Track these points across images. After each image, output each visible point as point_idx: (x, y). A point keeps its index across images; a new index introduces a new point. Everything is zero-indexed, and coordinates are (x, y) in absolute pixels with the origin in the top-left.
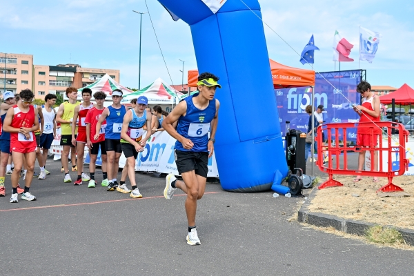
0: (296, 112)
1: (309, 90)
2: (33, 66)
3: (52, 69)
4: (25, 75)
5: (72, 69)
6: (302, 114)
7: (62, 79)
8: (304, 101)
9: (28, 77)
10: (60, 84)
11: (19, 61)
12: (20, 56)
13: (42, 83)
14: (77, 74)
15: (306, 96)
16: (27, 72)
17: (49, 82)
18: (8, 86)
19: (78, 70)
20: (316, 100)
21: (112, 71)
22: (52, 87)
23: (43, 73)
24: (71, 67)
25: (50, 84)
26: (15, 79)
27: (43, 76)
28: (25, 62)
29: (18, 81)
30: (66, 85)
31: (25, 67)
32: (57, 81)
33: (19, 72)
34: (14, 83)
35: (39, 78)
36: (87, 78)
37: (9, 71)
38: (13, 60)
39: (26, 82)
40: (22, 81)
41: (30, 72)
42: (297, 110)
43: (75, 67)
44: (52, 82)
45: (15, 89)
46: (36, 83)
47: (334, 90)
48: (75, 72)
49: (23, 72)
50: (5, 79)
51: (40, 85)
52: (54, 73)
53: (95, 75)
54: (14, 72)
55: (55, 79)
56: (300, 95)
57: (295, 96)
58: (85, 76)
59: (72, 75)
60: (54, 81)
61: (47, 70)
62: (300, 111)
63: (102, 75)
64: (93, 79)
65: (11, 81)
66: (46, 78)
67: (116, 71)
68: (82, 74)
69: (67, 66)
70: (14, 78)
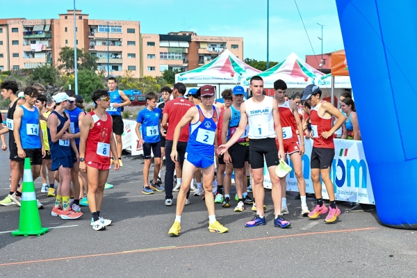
2: (140, 35)
3: (163, 38)
4: (132, 46)
5: (186, 38)
7: (174, 50)
9: (135, 49)
10: (173, 57)
11: (124, 29)
12: (125, 23)
13: (151, 56)
14: (192, 44)
16: (133, 43)
17: (160, 55)
18: (113, 61)
19: (194, 39)
21: (234, 39)
22: (163, 61)
23: (152, 44)
24: (184, 35)
25: (161, 57)
26: (121, 52)
27: (153, 46)
28: (131, 31)
29: (124, 55)
30: (180, 57)
31: (132, 37)
32: (169, 53)
33: (124, 43)
34: (119, 56)
35: (148, 50)
36: (204, 49)
37: (114, 42)
38: (117, 28)
39: (133, 55)
40: (129, 55)
41: (137, 43)
43: (190, 35)
44: (163, 55)
45: (121, 64)
46: (145, 56)
48: (190, 41)
49: (129, 43)
50: (108, 52)
51: (149, 59)
52: (166, 44)
53: (213, 45)
54: (119, 43)
55: (166, 50)
58: (202, 46)
59: (186, 45)
60: (165, 53)
61: (157, 40)
63: (223, 45)
64: (212, 49)
65: (116, 54)
66: (156, 50)
67: (239, 39)
68: (198, 43)
69: (180, 34)
70: (119, 50)
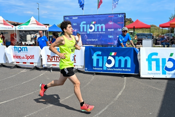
0: (86, 33)
1: (93, 23)
6: (89, 34)
8: (91, 28)
15: (91, 25)
20: (98, 27)
42: (87, 32)
47: (109, 23)
56: (88, 25)
57: (85, 26)
62: (88, 33)
